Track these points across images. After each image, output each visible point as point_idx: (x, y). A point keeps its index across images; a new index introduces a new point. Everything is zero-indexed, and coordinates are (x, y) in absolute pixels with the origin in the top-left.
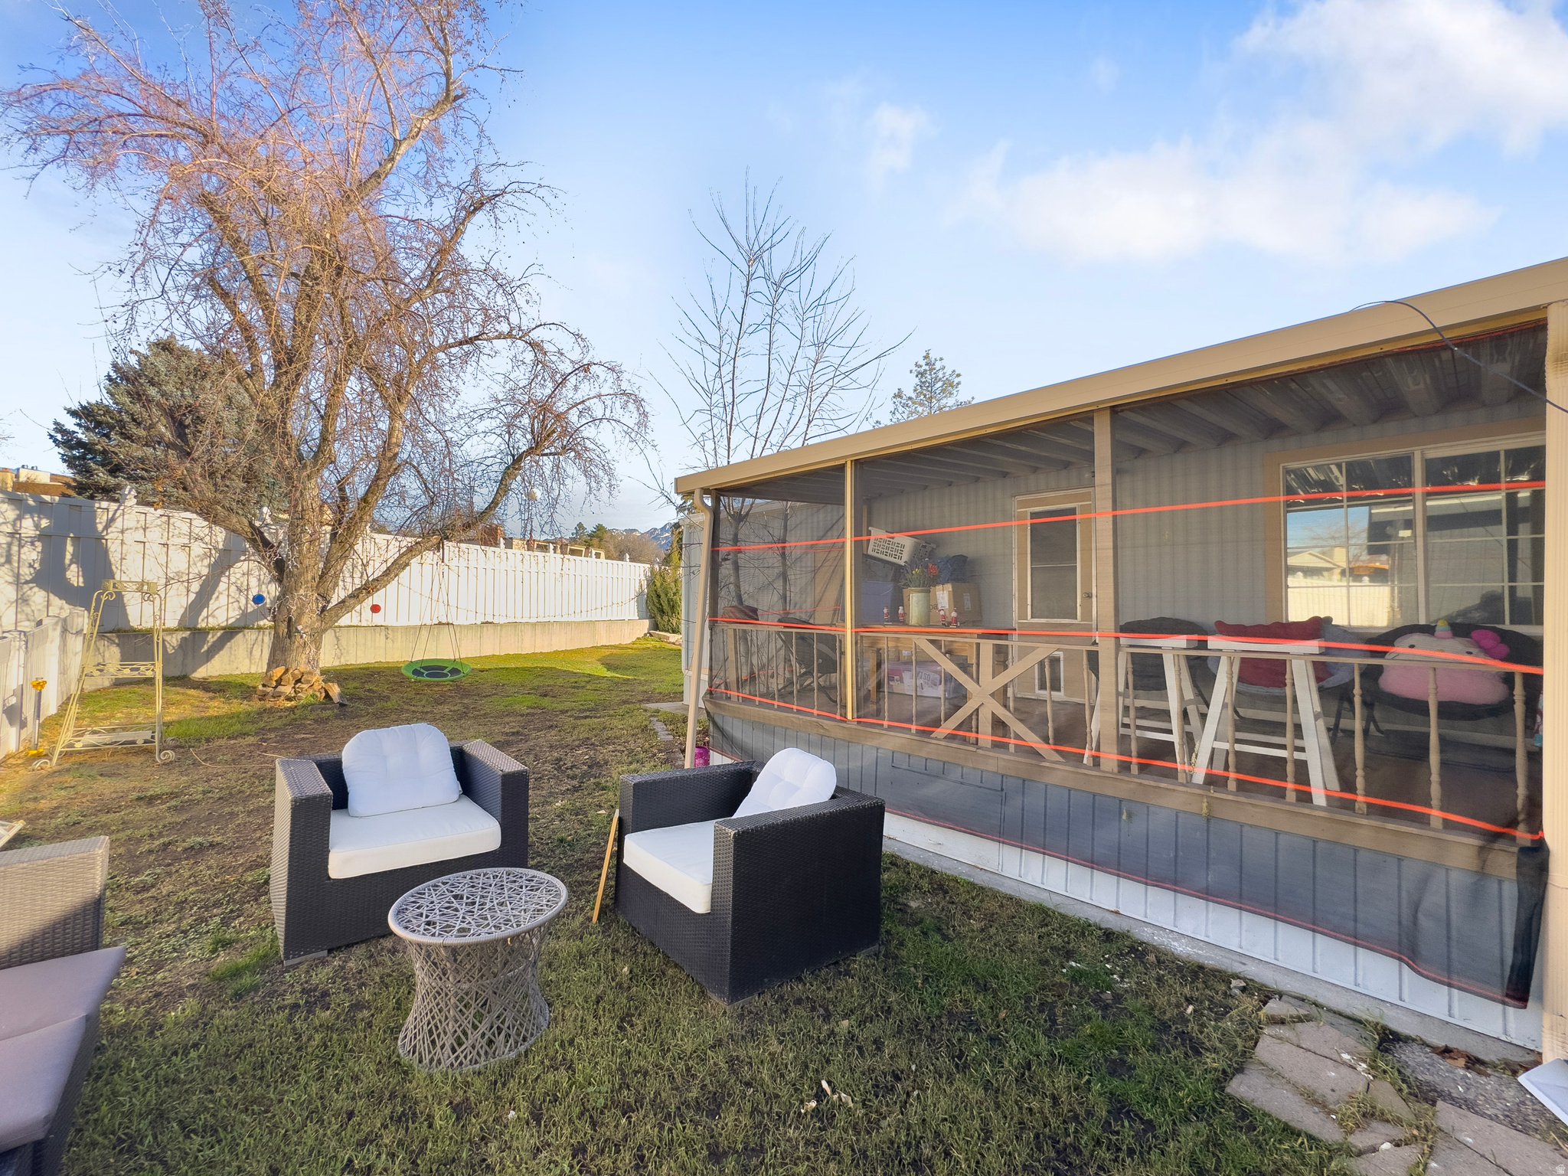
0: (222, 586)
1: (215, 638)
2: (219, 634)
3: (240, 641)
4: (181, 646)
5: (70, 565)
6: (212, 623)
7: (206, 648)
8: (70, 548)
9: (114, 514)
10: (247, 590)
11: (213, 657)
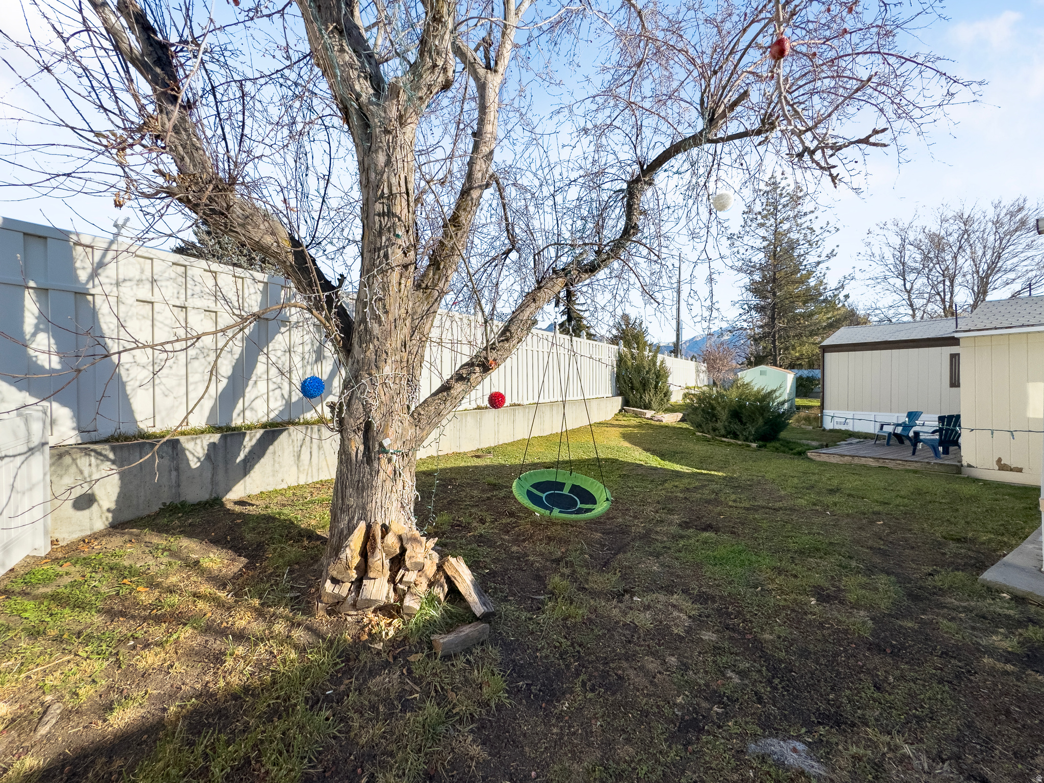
0: (260, 368)
1: (254, 441)
2: (258, 435)
3: (285, 443)
4: (208, 456)
5: (34, 335)
6: (251, 418)
7: (242, 456)
8: (31, 307)
9: (104, 256)
10: (290, 372)
11: (252, 467)
